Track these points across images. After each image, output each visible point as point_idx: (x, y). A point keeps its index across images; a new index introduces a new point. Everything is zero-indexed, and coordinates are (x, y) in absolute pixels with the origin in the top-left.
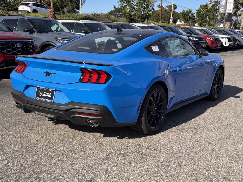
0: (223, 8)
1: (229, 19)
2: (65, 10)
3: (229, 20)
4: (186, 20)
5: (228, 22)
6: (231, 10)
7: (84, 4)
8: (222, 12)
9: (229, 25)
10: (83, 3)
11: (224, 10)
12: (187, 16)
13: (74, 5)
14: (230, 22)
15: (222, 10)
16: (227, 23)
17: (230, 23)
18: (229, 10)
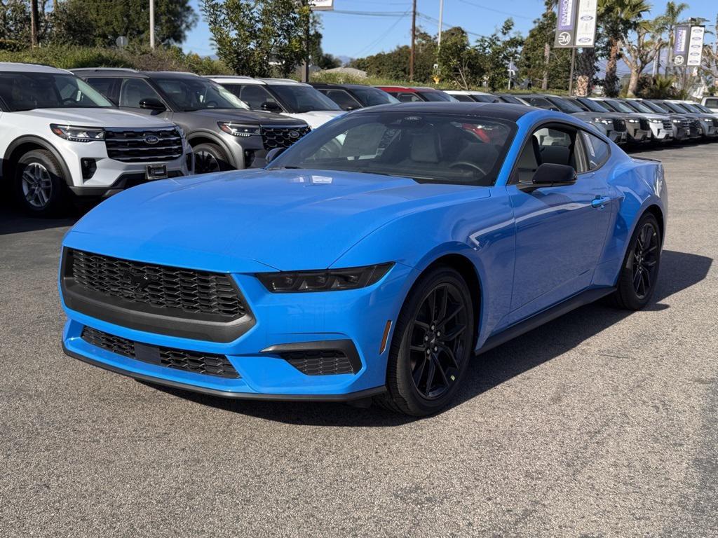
0: (566, 35)
1: (586, 65)
2: (122, 42)
3: (585, 71)
4: (451, 71)
5: (585, 76)
6: (590, 40)
7: (196, 25)
8: (564, 46)
9: (585, 84)
10: (191, 24)
11: (568, 39)
12: (454, 59)
13: (164, 28)
14: (588, 75)
15: (563, 40)
16: (580, 77)
17: (587, 78)
18: (583, 40)
